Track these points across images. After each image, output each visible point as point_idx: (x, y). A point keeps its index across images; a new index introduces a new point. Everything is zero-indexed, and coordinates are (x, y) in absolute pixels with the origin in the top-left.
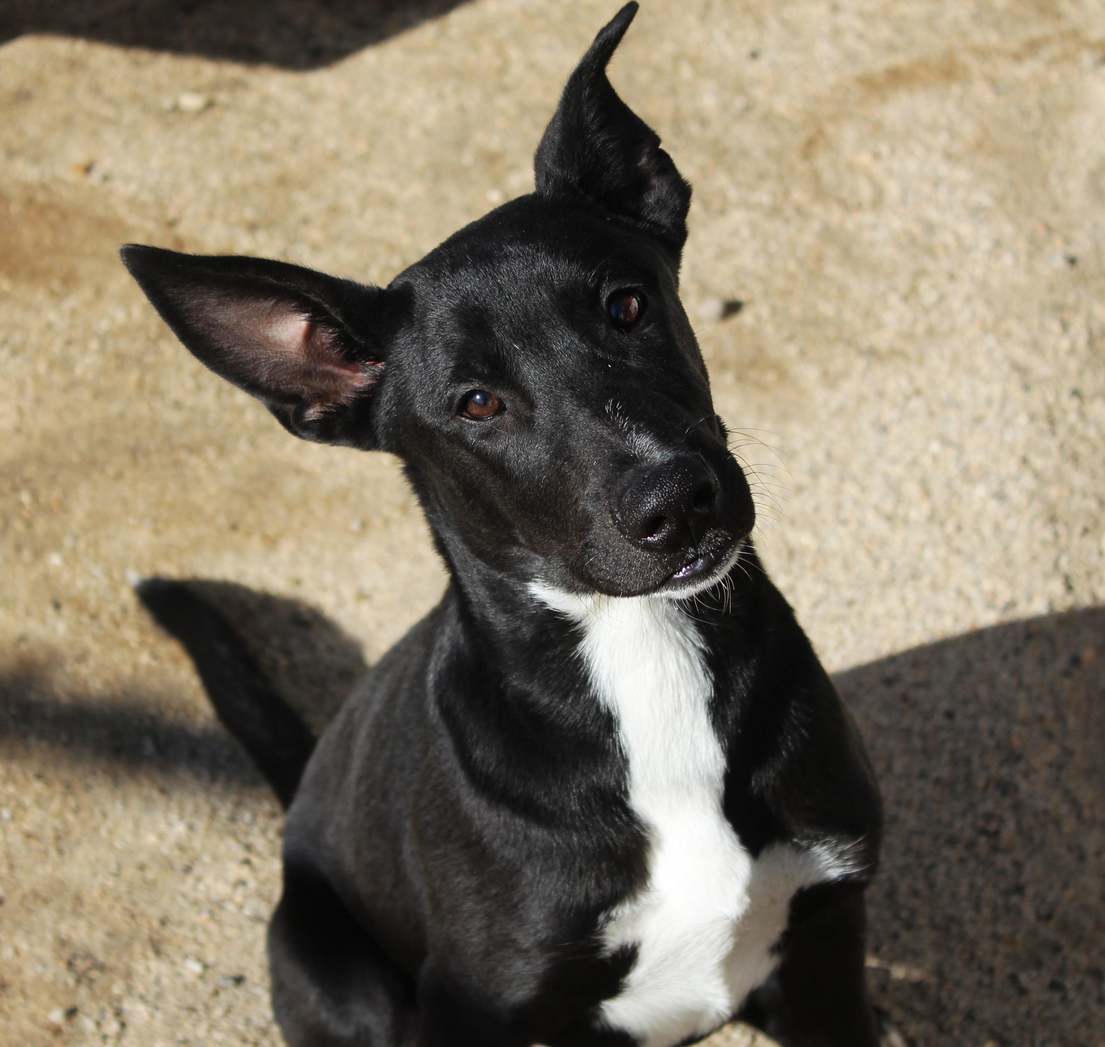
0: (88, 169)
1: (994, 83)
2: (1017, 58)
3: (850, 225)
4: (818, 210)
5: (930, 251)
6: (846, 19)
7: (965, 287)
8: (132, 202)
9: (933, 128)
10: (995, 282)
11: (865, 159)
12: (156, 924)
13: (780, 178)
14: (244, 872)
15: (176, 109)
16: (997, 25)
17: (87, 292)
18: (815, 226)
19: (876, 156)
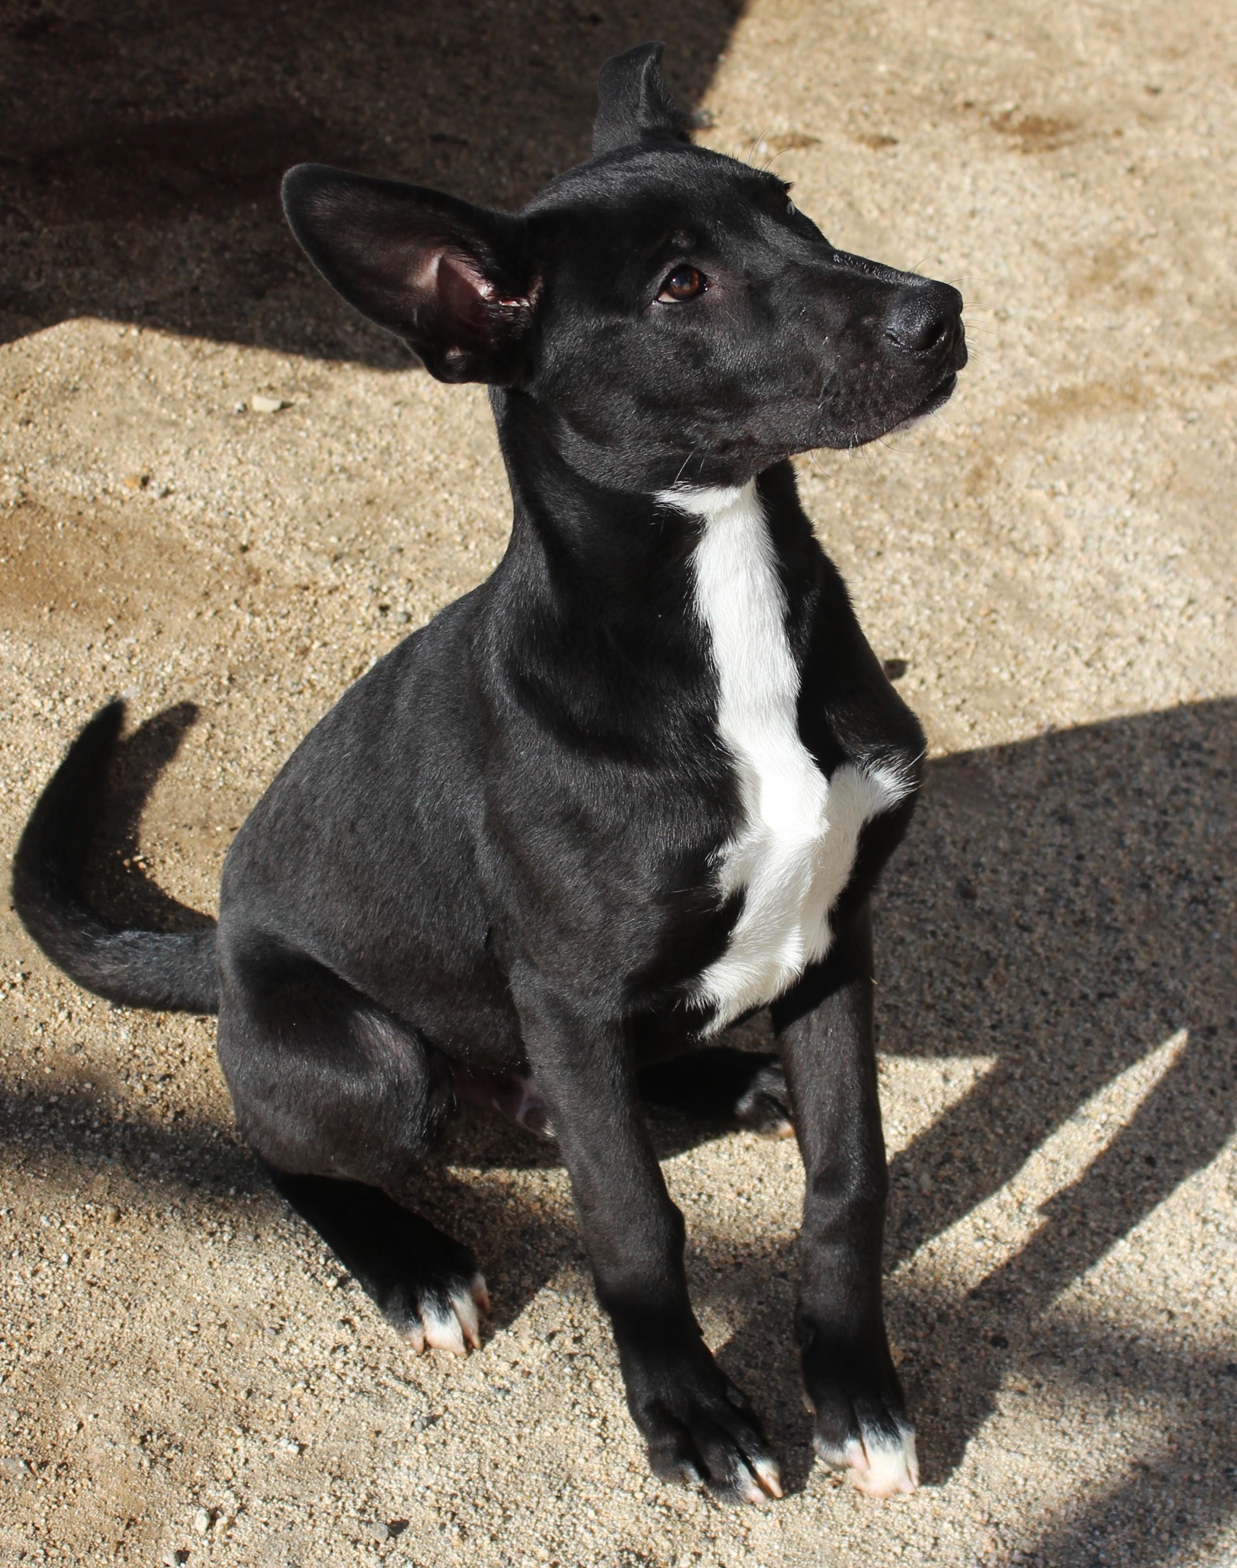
0: (145, 482)
1: (1182, 409)
2: (1208, 381)
3: (1025, 574)
4: (988, 555)
5: (1116, 608)
6: (1012, 329)
7: (1158, 652)
8: (195, 522)
9: (1115, 461)
10: (1190, 646)
11: (1039, 495)
12: (242, 1395)
13: (944, 516)
14: (344, 1336)
15: (245, 410)
16: (1185, 343)
17: (146, 630)
18: (986, 574)
19: (1054, 493)
